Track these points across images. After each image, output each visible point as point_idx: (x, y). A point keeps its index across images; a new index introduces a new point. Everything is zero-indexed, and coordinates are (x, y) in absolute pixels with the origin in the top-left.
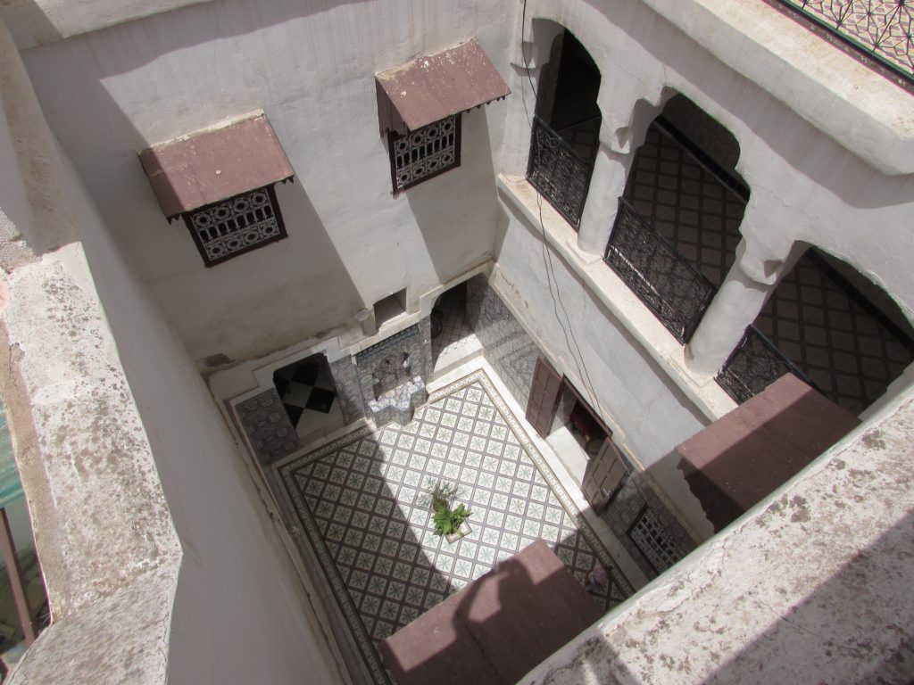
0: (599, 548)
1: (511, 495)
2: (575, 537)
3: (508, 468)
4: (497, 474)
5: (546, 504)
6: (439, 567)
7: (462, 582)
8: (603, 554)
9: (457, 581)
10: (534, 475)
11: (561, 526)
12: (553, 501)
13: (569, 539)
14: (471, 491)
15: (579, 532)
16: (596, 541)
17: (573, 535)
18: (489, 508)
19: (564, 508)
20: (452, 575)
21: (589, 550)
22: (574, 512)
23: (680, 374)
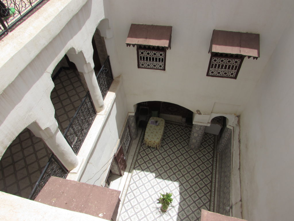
0: (134, 161)
1: (141, 193)
2: (137, 168)
3: (134, 202)
4: (139, 203)
5: (135, 182)
6: (178, 193)
7: (175, 184)
8: (135, 159)
9: (176, 185)
10: (129, 193)
11: (137, 174)
12: (132, 181)
13: (138, 169)
14: (151, 206)
15: (134, 168)
16: (133, 163)
17: (137, 169)
18: (150, 196)
19: (132, 177)
20: (176, 188)
21: (137, 163)
22: (130, 174)
23: (107, 110)
